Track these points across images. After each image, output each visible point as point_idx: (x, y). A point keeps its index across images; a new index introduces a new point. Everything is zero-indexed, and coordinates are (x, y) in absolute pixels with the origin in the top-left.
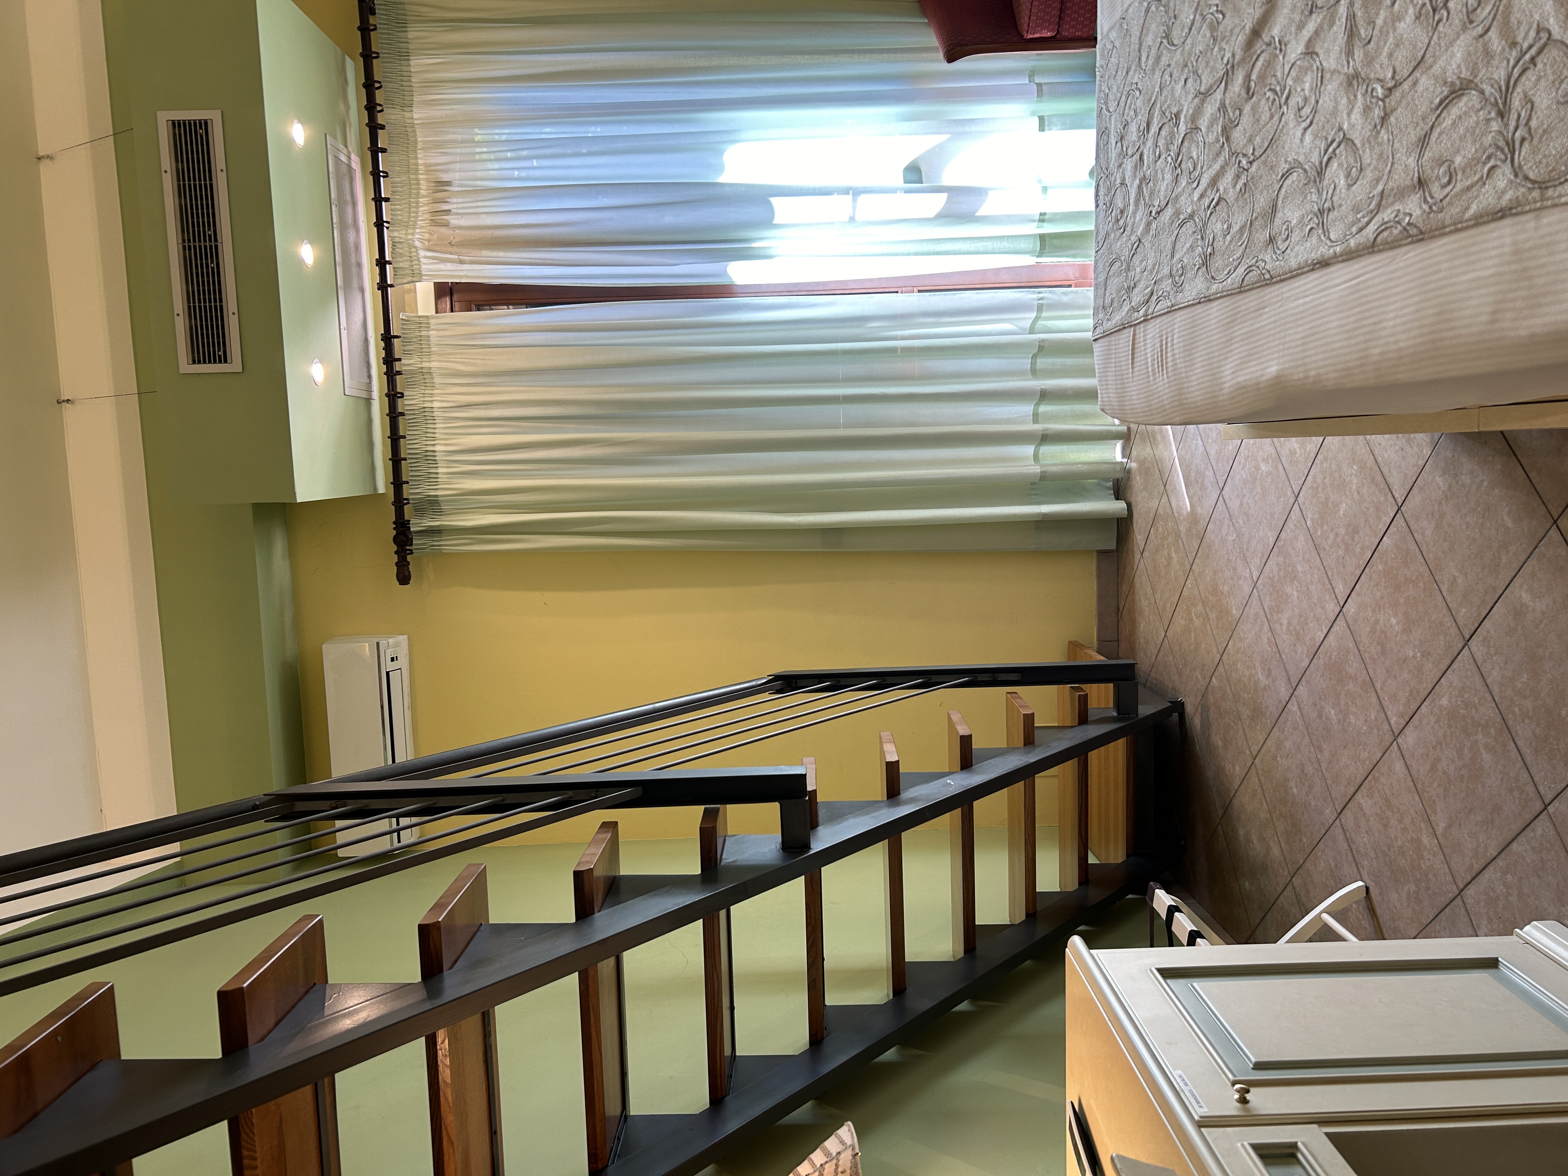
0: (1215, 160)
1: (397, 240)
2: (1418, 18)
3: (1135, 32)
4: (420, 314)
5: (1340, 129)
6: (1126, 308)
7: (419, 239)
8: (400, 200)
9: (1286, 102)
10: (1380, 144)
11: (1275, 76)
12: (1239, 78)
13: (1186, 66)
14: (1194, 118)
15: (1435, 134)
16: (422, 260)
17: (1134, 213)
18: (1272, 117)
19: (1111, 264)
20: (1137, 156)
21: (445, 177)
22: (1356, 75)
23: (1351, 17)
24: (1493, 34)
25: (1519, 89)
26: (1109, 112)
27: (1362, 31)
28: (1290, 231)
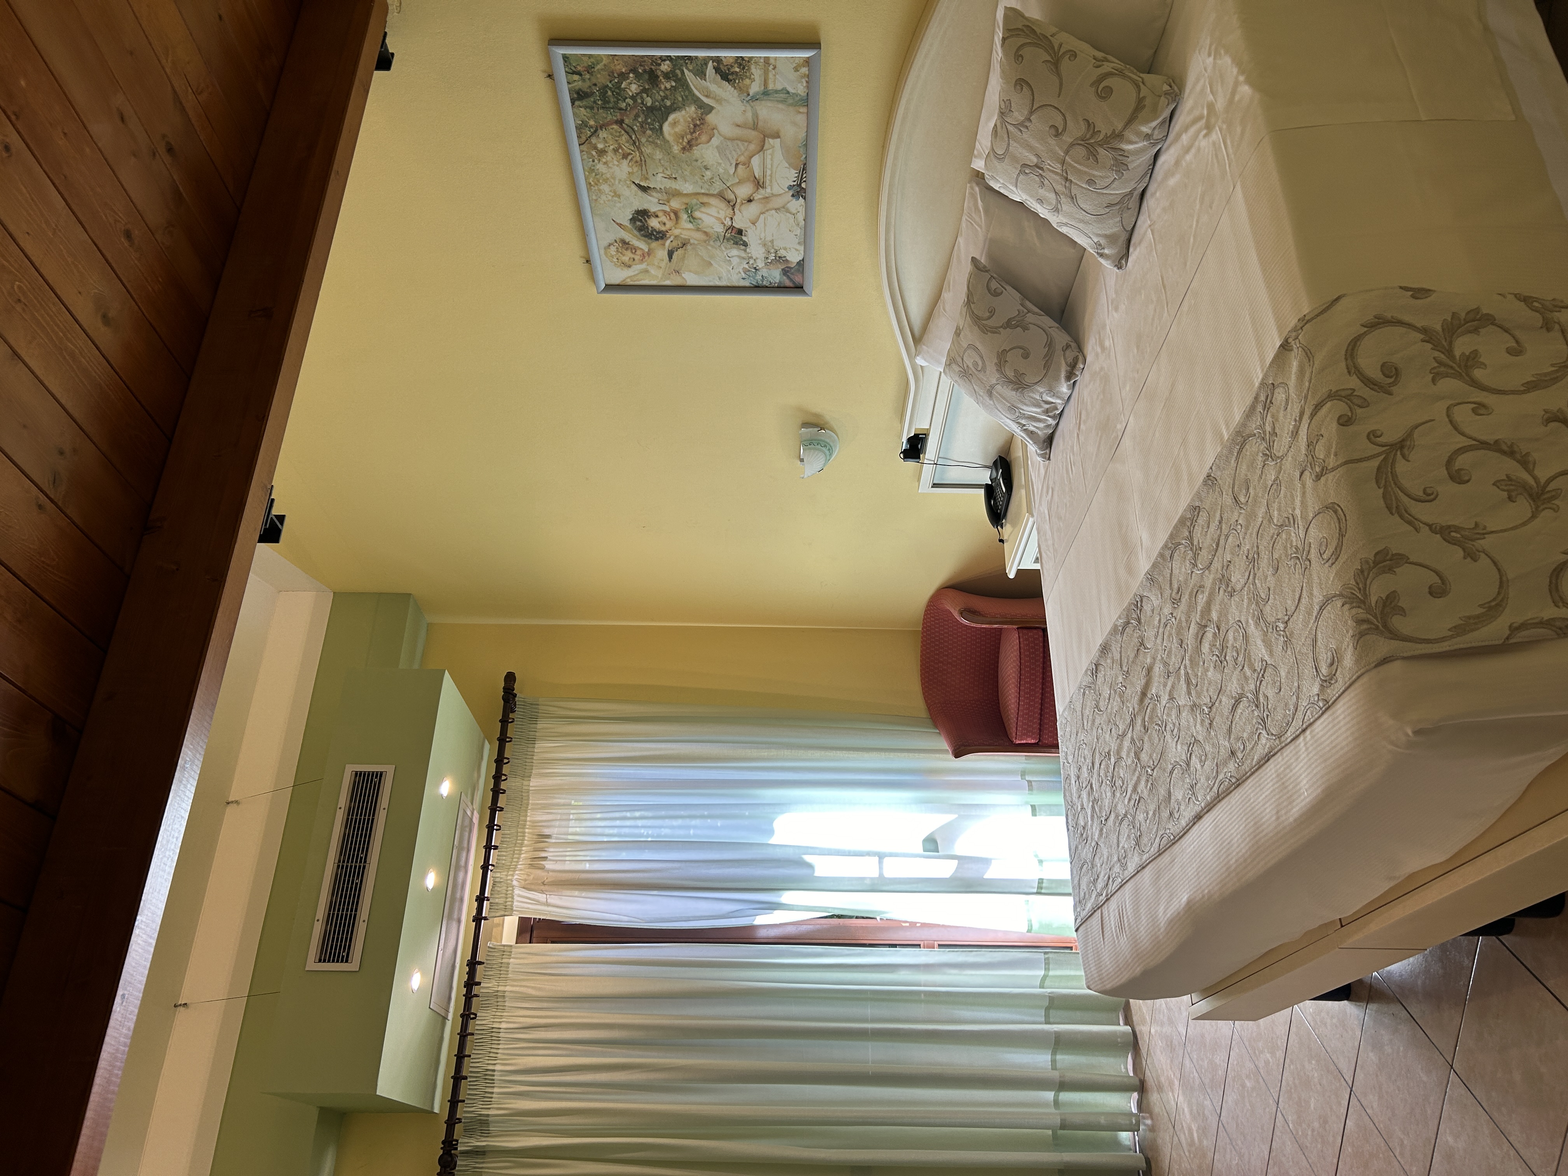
0: (1133, 774)
1: (498, 880)
2: (1215, 668)
3: (1079, 709)
4: (504, 943)
5: (1193, 736)
6: (1094, 896)
7: (517, 880)
8: (506, 848)
9: (1165, 730)
10: (1211, 739)
11: (1157, 716)
12: (1139, 721)
13: (1110, 721)
14: (1118, 752)
15: (1234, 725)
16: (515, 897)
17: (1092, 826)
18: (1160, 740)
19: (1081, 868)
20: (1089, 787)
21: (547, 831)
22: (1195, 705)
23: (1187, 674)
24: (1246, 668)
25: (1261, 692)
26: (1069, 763)
27: (1193, 681)
28: (1179, 804)
